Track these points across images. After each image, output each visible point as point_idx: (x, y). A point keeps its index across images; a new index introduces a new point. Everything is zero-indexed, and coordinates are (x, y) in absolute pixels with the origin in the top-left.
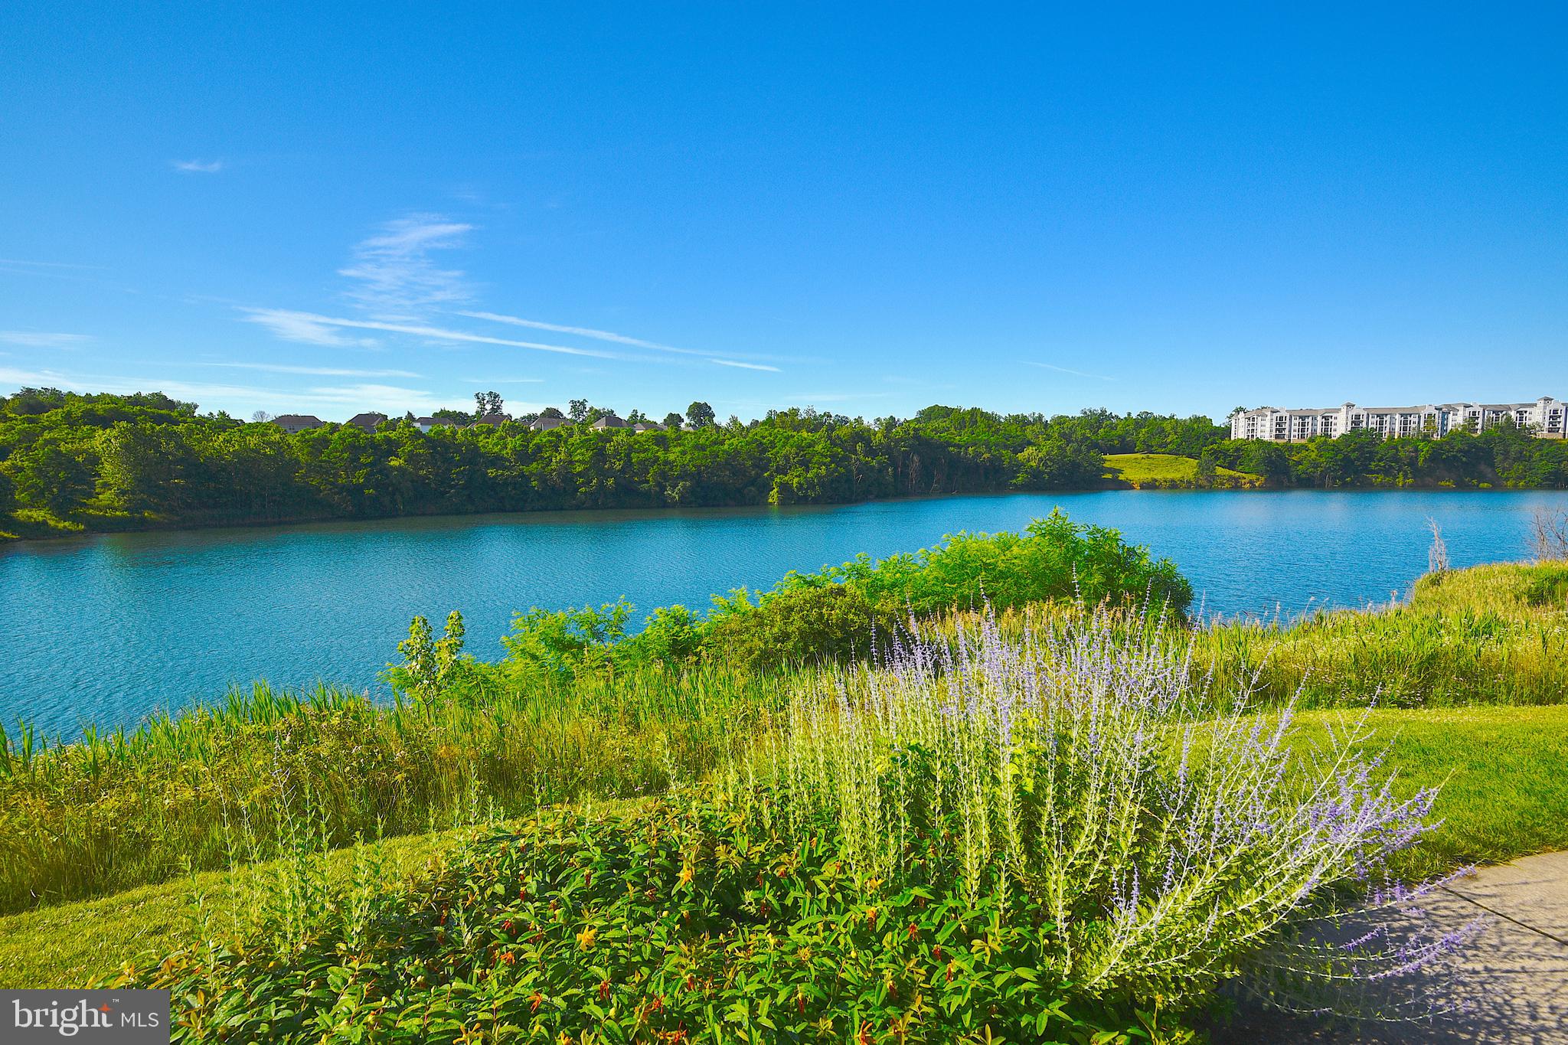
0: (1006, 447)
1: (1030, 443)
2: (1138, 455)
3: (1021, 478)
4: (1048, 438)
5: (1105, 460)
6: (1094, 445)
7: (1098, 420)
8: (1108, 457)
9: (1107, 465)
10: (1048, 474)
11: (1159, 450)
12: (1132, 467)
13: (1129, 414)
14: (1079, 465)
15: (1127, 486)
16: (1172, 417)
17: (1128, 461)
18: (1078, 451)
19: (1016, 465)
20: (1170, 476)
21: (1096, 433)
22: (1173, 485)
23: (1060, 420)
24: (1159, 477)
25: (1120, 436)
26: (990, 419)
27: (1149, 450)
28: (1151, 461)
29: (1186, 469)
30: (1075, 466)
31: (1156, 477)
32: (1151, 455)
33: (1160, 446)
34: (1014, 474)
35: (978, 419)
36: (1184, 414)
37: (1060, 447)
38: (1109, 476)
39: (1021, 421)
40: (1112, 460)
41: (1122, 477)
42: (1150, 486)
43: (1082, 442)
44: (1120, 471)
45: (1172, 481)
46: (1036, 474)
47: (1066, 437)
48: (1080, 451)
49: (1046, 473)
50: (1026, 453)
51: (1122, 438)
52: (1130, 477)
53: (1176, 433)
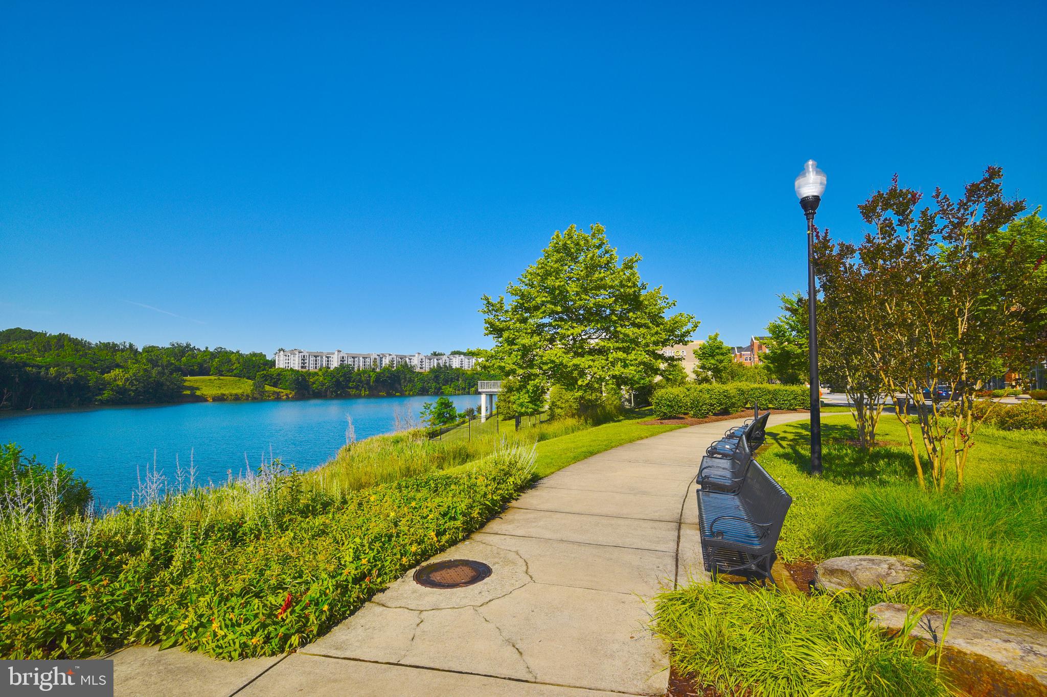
0: (93, 369)
1: (118, 366)
2: (212, 377)
3: (106, 394)
4: (137, 361)
5: (185, 381)
6: (178, 369)
7: (182, 351)
8: (189, 378)
9: (186, 384)
10: (133, 391)
11: (228, 374)
12: (208, 386)
13: (207, 348)
14: (162, 384)
15: (202, 399)
16: (238, 352)
17: (204, 381)
18: (161, 374)
19: (102, 384)
20: (234, 392)
21: (179, 360)
22: (237, 398)
23: (149, 350)
24: (226, 392)
25: (199, 363)
26: (79, 346)
27: (220, 373)
28: (221, 381)
29: (246, 386)
30: (159, 385)
31: (224, 392)
32: (221, 377)
33: (228, 371)
34: (100, 391)
35: (65, 343)
36: (246, 351)
37: (145, 370)
38: (188, 392)
39: (112, 348)
40: (190, 380)
41: (198, 393)
42: (220, 399)
43: (167, 366)
44: (198, 389)
45: (236, 395)
46: (122, 391)
47: (154, 363)
48: (164, 374)
49: (132, 390)
50: (113, 374)
51: (200, 365)
52: (205, 393)
53: (239, 363)
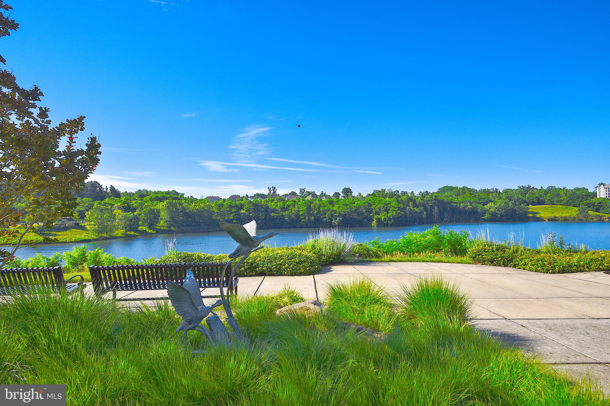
0: (479, 203)
1: (491, 201)
2: (547, 206)
3: (486, 216)
4: (500, 198)
5: (529, 208)
6: (524, 202)
7: (528, 190)
8: (530, 206)
9: (530, 210)
10: (500, 214)
11: (558, 203)
12: (544, 211)
13: (542, 187)
14: (515, 211)
15: (541, 220)
16: (564, 188)
17: (541, 208)
18: (514, 204)
19: (484, 211)
20: (564, 215)
21: (524, 196)
22: (566, 219)
23: (506, 191)
24: (558, 216)
25: (537, 197)
26: (472, 192)
27: (552, 203)
28: (553, 208)
29: (573, 212)
30: (514, 211)
31: (556, 216)
32: (553, 206)
33: (558, 202)
34: (483, 214)
35: (466, 191)
36: (571, 187)
37: (505, 203)
38: (531, 215)
39: (488, 192)
40: (532, 208)
41: (538, 216)
42: (553, 220)
43: (517, 200)
44: (537, 213)
45: (565, 217)
46: (494, 214)
47: (510, 199)
48: (516, 204)
49: (499, 214)
50: (489, 205)
51: (538, 199)
52: (542, 216)
53: (566, 196)
